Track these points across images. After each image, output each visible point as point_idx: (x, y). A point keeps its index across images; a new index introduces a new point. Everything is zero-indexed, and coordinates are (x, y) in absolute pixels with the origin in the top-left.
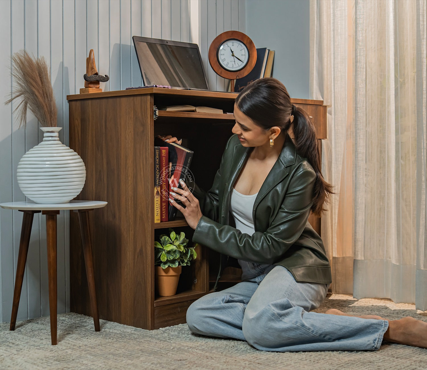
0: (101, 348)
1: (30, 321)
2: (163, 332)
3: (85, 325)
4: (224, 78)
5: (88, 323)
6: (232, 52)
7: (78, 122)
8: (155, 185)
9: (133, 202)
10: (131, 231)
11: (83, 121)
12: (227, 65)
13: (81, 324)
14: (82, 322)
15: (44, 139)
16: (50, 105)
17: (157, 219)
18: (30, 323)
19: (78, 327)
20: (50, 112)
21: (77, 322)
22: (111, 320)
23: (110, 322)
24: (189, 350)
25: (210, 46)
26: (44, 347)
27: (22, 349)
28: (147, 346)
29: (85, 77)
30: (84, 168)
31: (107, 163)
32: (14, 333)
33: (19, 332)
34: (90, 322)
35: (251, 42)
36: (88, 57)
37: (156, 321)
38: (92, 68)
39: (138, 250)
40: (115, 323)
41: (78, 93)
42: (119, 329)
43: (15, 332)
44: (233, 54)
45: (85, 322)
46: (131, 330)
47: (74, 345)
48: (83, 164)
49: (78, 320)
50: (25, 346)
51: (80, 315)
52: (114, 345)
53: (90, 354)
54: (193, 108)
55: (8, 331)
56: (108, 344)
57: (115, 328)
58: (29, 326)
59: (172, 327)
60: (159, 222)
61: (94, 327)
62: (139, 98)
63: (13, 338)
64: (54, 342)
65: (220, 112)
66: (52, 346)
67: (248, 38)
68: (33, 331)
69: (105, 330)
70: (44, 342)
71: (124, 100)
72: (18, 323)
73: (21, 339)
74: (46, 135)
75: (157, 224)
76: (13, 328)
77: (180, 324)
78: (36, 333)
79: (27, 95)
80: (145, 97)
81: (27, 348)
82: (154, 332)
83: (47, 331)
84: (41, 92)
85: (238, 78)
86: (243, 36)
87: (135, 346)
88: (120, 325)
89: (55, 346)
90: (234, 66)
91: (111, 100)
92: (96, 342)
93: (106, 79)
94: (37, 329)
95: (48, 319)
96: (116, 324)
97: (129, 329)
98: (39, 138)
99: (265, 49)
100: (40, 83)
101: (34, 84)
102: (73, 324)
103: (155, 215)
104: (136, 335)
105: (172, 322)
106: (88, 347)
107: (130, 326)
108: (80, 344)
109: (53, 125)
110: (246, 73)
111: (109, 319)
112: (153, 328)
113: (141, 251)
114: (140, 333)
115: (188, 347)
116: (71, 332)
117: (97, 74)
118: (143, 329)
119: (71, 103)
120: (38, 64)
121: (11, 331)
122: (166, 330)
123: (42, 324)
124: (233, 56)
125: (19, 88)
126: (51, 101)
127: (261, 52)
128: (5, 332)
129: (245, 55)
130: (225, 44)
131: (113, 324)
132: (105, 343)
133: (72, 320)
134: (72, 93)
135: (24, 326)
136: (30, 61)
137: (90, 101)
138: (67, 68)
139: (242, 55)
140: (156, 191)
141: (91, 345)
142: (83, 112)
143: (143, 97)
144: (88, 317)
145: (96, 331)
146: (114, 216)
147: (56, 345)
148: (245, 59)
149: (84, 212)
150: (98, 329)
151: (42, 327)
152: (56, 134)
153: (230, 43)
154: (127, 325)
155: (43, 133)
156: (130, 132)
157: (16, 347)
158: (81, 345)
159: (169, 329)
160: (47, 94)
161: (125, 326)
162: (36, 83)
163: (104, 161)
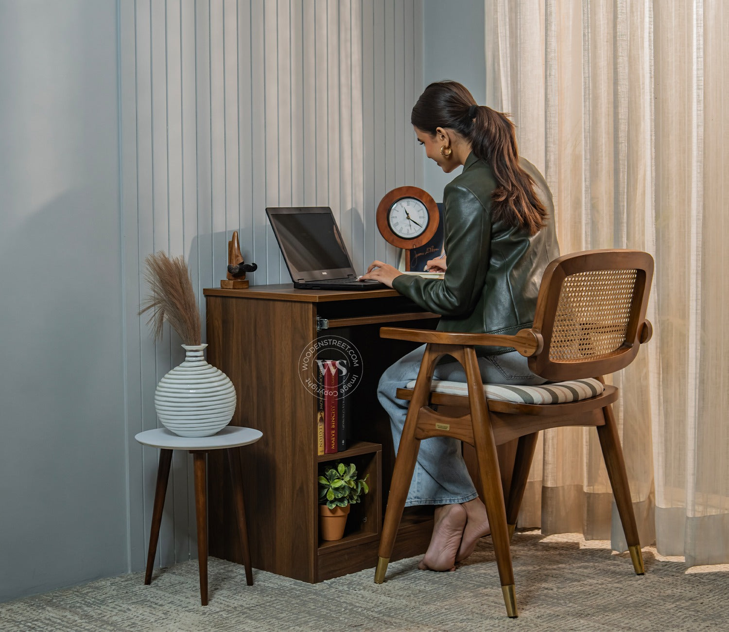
0: (260, 609)
1: (164, 570)
2: (328, 587)
3: (233, 575)
4: (395, 247)
5: (236, 572)
6: (407, 214)
7: (218, 323)
8: (318, 410)
9: (291, 429)
10: (289, 463)
11: (225, 322)
12: (400, 231)
13: (226, 574)
14: (228, 571)
15: (187, 359)
16: (193, 317)
17: (321, 451)
18: (165, 574)
19: (225, 578)
21: (222, 571)
22: (263, 569)
23: (261, 571)
24: (364, 612)
25: (377, 207)
26: (194, 609)
27: (169, 611)
28: (313, 607)
29: (228, 268)
30: (231, 384)
31: (258, 378)
32: (151, 590)
33: (156, 586)
34: (240, 571)
35: (431, 201)
36: (231, 240)
37: (320, 572)
38: (237, 256)
39: (298, 487)
40: (268, 572)
41: (218, 286)
42: (275, 582)
43: (152, 587)
44: (408, 216)
45: (232, 571)
46: (291, 583)
47: (228, 606)
49: (222, 569)
50: (171, 607)
51: (222, 561)
52: (275, 605)
53: (251, 619)
55: (143, 586)
56: (268, 604)
57: (270, 580)
58: (166, 578)
59: (338, 579)
60: (323, 453)
61: (245, 579)
62: (298, 305)
63: (152, 595)
64: (205, 601)
66: (203, 607)
67: (429, 195)
68: (173, 585)
69: (259, 583)
70: (192, 600)
71: (278, 304)
73: (163, 597)
74: (188, 354)
75: (321, 456)
76: (148, 582)
77: (348, 575)
78: (178, 587)
79: (164, 304)
80: (306, 304)
81: (175, 610)
82: (318, 586)
83: (190, 586)
84: (183, 302)
85: (415, 247)
86: (422, 192)
87: (300, 607)
88: (274, 575)
89: (205, 607)
90: (410, 232)
91: (261, 302)
92: (252, 602)
93: (253, 268)
94: (177, 582)
96: (269, 574)
97: (288, 582)
98: (177, 358)
101: (175, 294)
102: (218, 575)
103: (319, 445)
104: (297, 591)
105: (338, 572)
106: (245, 609)
107: (288, 578)
108: (234, 603)
109: (197, 342)
110: (425, 241)
111: (260, 566)
112: (316, 580)
113: (301, 489)
114: (301, 588)
115: (362, 608)
116: (219, 587)
117: (243, 263)
118: (304, 581)
119: (208, 298)
120: (175, 264)
121: (147, 586)
122: (332, 583)
123: (180, 574)
124: (408, 218)
125: (154, 295)
128: (140, 586)
129: (423, 217)
130: (399, 203)
131: (267, 575)
132: (263, 602)
133: (215, 568)
135: (160, 578)
136: (166, 261)
137: (234, 300)
139: (420, 217)
140: (319, 416)
141: (248, 606)
142: (225, 311)
143: (303, 305)
144: (233, 564)
145: (248, 585)
147: (206, 605)
148: (424, 222)
150: (250, 582)
151: (182, 579)
152: (201, 353)
153: (404, 203)
154: (284, 576)
155: (185, 351)
156: (287, 344)
157: (161, 608)
158: (236, 606)
159: (334, 582)
160: (189, 306)
161: (282, 577)
162: (176, 291)
163: (254, 374)
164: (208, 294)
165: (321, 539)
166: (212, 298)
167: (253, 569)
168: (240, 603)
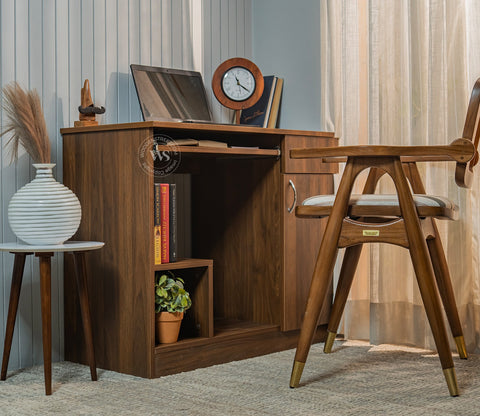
0: (98, 398)
1: (22, 370)
2: (164, 381)
3: (81, 374)
4: (229, 109)
5: (84, 372)
6: (238, 80)
7: (72, 157)
8: (155, 224)
9: (131, 243)
10: (130, 273)
11: (78, 155)
12: (232, 95)
13: (76, 373)
14: (78, 371)
15: (37, 176)
16: (43, 140)
17: (158, 261)
18: (22, 373)
19: (73, 376)
20: (44, 147)
21: (72, 371)
22: (108, 369)
23: (107, 371)
24: (192, 399)
25: (214, 73)
26: (38, 398)
27: (14, 400)
28: (147, 396)
29: (80, 109)
30: (80, 207)
31: (104, 201)
33: (10, 382)
34: (87, 371)
35: (257, 70)
36: (83, 87)
37: (157, 370)
38: (88, 100)
39: (137, 294)
41: (72, 126)
42: (118, 378)
43: (5, 382)
44: (238, 82)
45: (81, 371)
46: (130, 379)
47: (70, 395)
48: (78, 202)
49: (73, 369)
50: (17, 397)
51: (75, 364)
52: (112, 395)
53: (87, 405)
54: (196, 142)
56: (106, 394)
57: (113, 377)
58: (21, 376)
59: (173, 376)
60: (160, 263)
61: (91, 376)
62: (137, 132)
64: (49, 392)
65: (225, 146)
66: (46, 396)
67: (255, 65)
68: (25, 381)
69: (103, 379)
70: (38, 391)
71: (120, 133)
72: (9, 373)
73: (13, 390)
74: (38, 171)
75: (158, 265)
76: (3, 378)
77: (183, 373)
78: (29, 383)
79: (18, 129)
80: (144, 131)
81: (20, 399)
82: (154, 381)
83: (40, 381)
84: (34, 126)
85: (244, 109)
86: (249, 63)
87: (135, 395)
88: (117, 373)
89: (49, 396)
90: (240, 96)
91: (107, 134)
92: (93, 392)
93: (102, 111)
94: (30, 379)
95: (42, 368)
96: (114, 372)
97: (128, 378)
98: (31, 176)
99: (272, 77)
100: (32, 116)
101: (26, 117)
102: (68, 374)
103: (156, 256)
104: (135, 384)
105: (174, 370)
106: (84, 398)
107: (129, 375)
108: (76, 394)
109: (46, 161)
110: (252, 103)
111: (107, 367)
112: (154, 376)
113: (140, 295)
114: (140, 382)
115: (191, 396)
116: (66, 382)
117: (92, 105)
118: (142, 377)
119: (64, 136)
120: (29, 96)
122: (167, 379)
123: (35, 373)
124: (238, 84)
125: (10, 121)
126: (44, 135)
127: (268, 80)
129: (251, 84)
130: (230, 71)
131: (111, 373)
133: (67, 369)
134: (66, 126)
136: (21, 93)
137: (85, 135)
138: (60, 100)
139: (248, 84)
140: (156, 230)
141: (88, 395)
142: (78, 146)
144: (83, 366)
145: (92, 381)
146: (112, 258)
148: (251, 88)
149: (80, 254)
150: (95, 378)
151: (35, 376)
152: (50, 171)
153: (235, 71)
155: (36, 169)
156: (128, 168)
159: (170, 378)
160: (40, 129)
162: (28, 116)
163: (101, 199)
164: (65, 133)
165: (158, 341)
166: (68, 137)
167: (98, 369)
168: (82, 393)
